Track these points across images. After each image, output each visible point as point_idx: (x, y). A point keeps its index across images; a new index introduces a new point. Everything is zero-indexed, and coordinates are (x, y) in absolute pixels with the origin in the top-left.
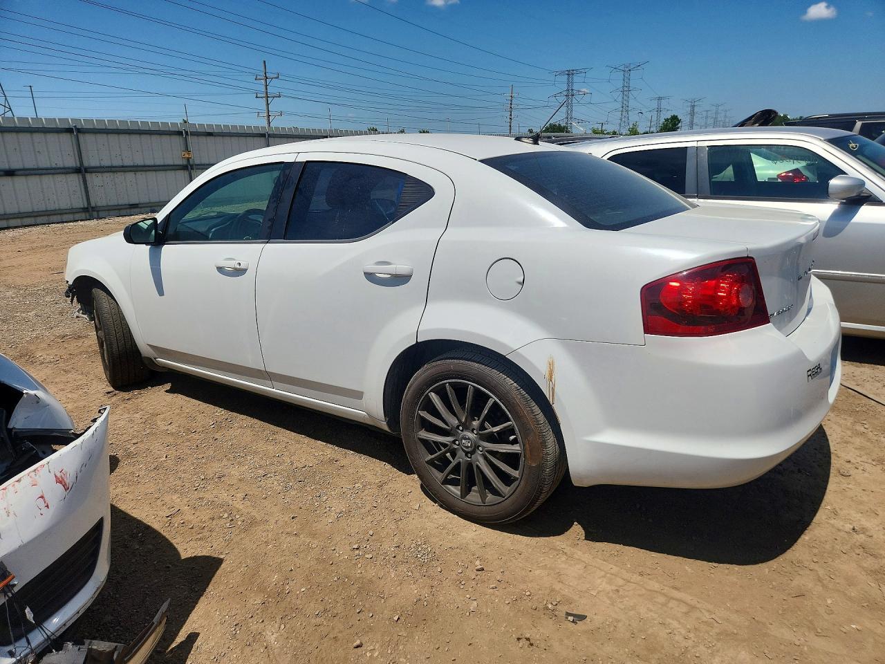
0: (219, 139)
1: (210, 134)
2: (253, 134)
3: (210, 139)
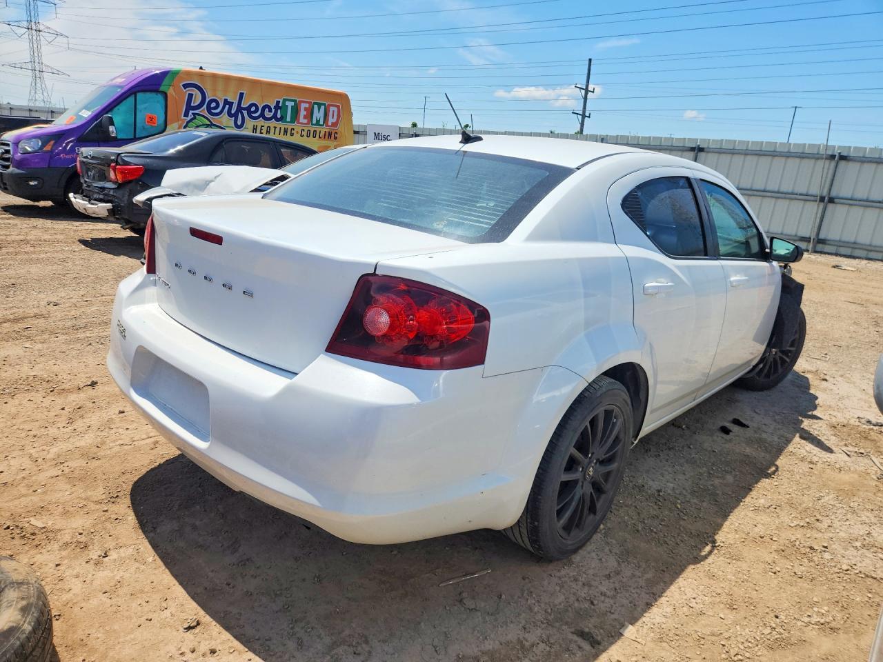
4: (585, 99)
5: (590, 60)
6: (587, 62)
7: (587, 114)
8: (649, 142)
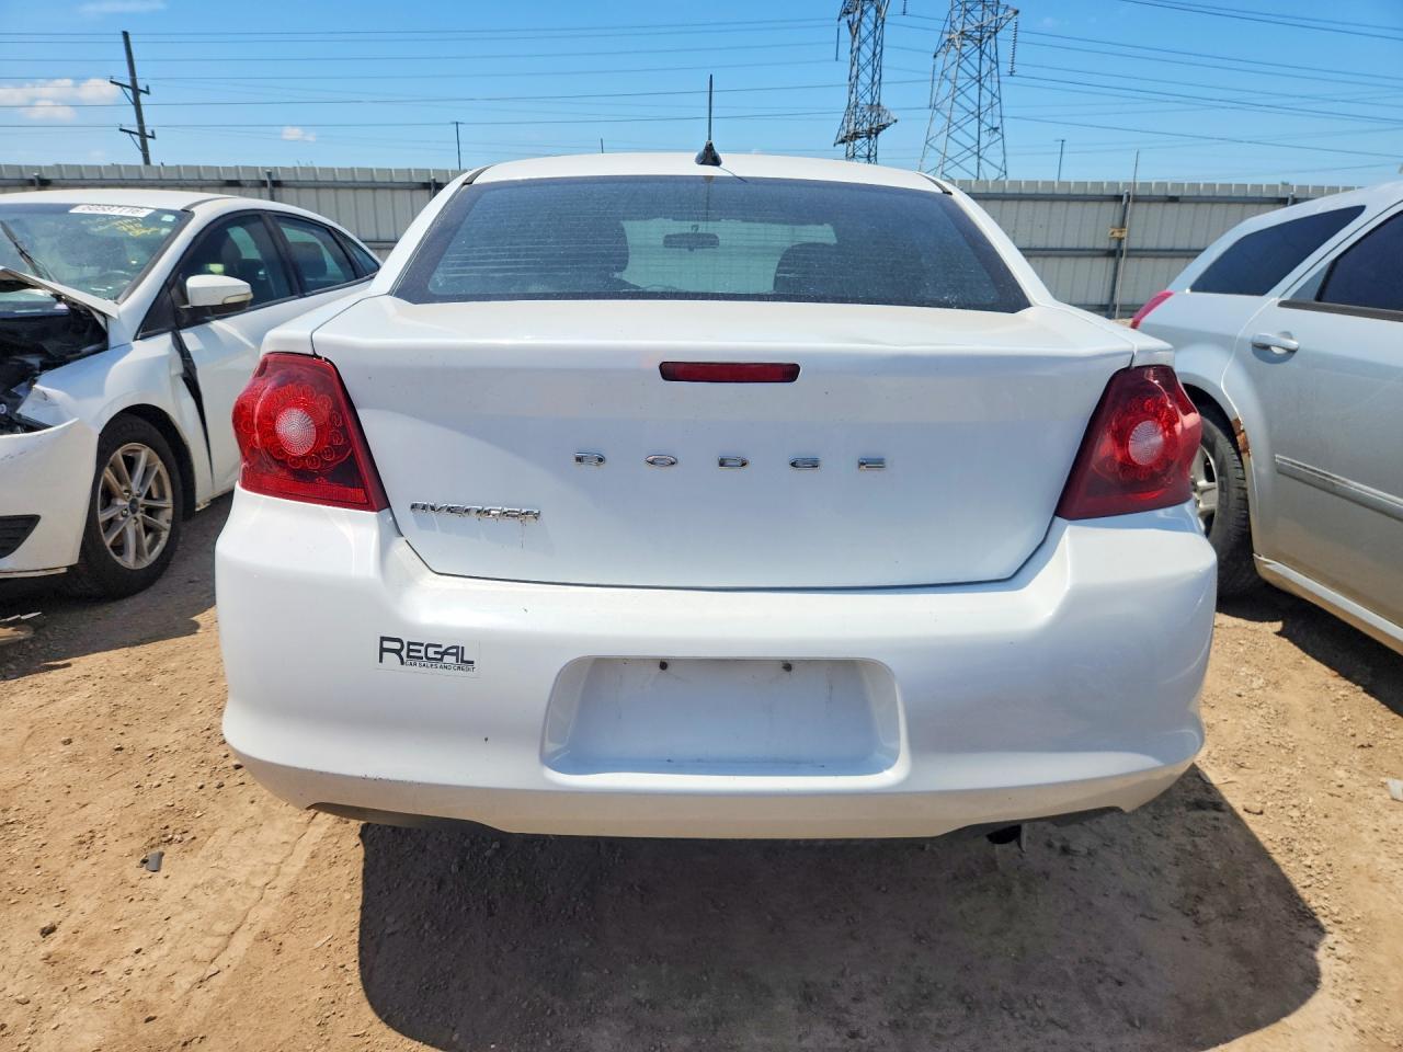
0: (1187, 209)
1: (1174, 199)
2: (1262, 198)
3: (1172, 208)
4: (137, 105)
5: (126, 35)
6: (121, 39)
7: (148, 133)
8: (199, 175)
